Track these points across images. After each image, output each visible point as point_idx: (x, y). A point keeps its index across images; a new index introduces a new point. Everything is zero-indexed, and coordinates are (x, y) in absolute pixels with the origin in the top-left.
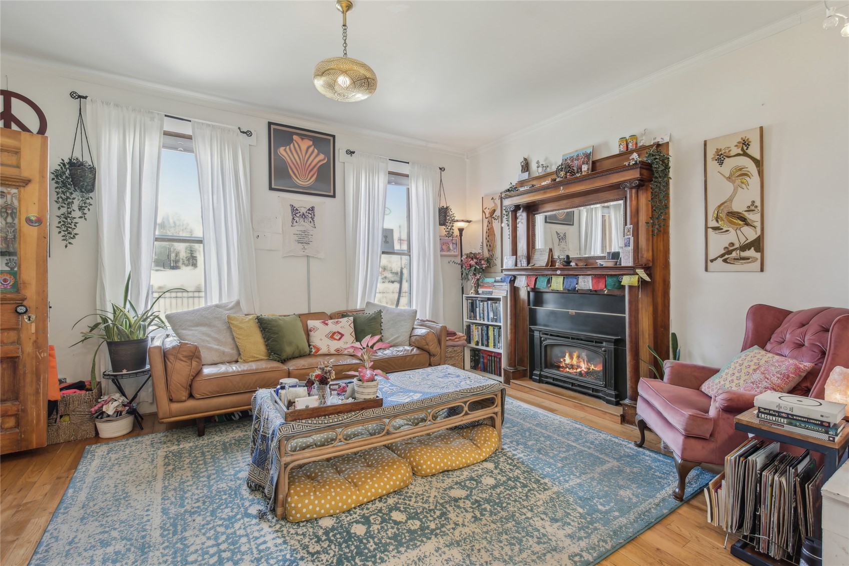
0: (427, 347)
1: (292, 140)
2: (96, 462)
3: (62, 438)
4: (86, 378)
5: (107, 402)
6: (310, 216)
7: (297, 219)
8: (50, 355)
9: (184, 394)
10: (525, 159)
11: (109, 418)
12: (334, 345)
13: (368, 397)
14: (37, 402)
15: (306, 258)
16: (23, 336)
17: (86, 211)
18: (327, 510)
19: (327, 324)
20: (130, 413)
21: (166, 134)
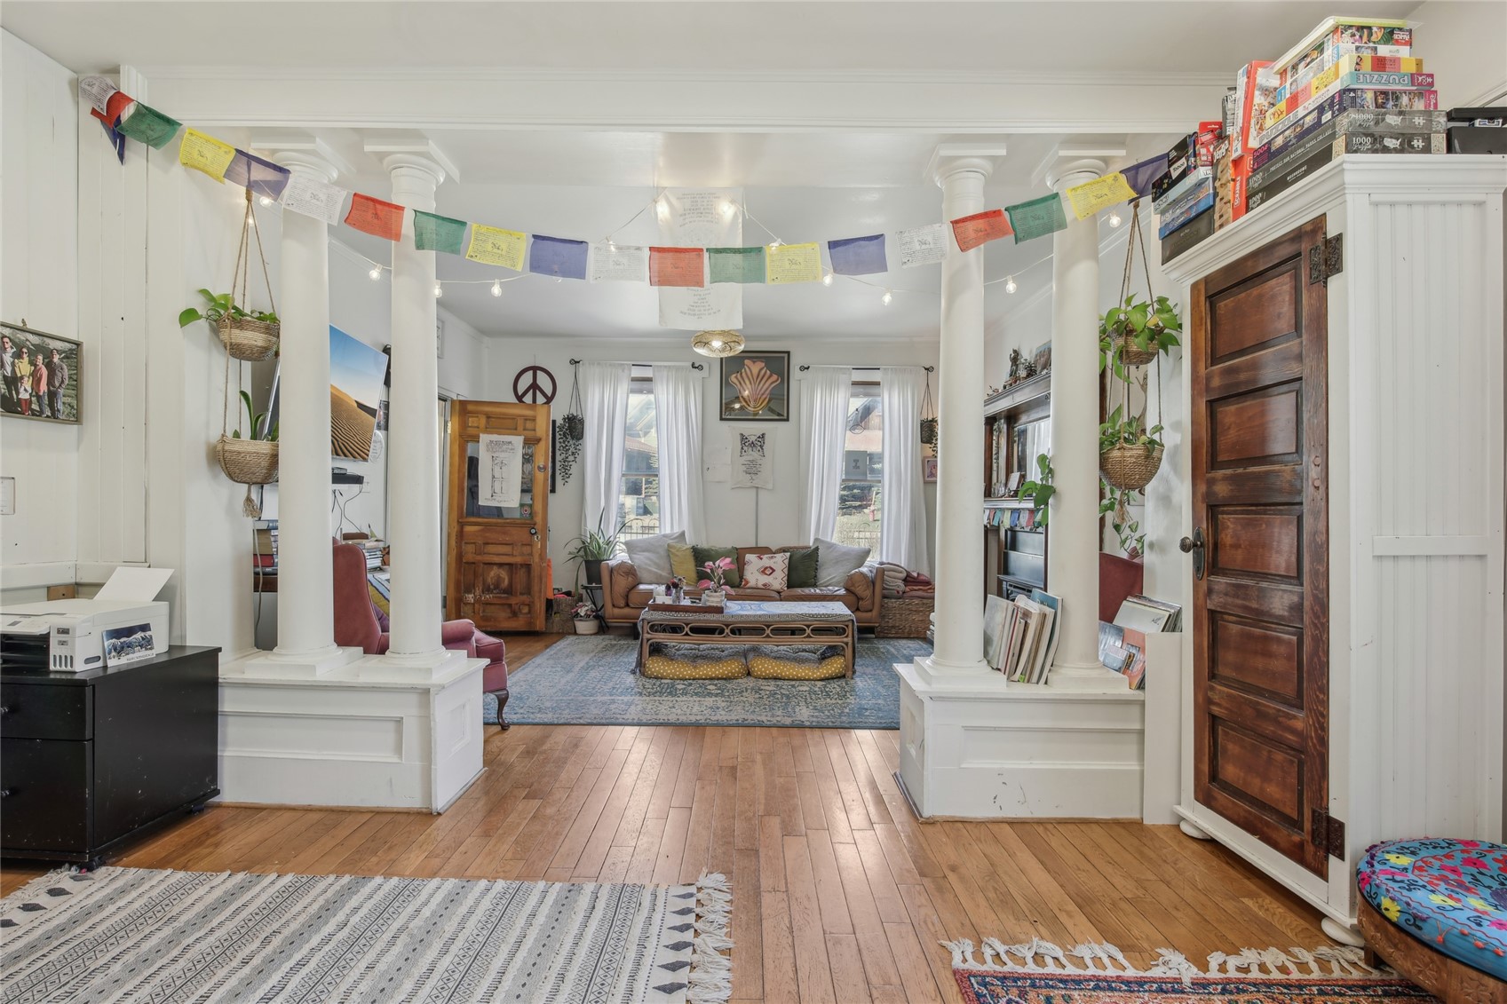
0: (853, 588)
1: (744, 364)
2: (568, 642)
3: (555, 629)
4: (572, 589)
5: (581, 607)
6: (759, 444)
7: (745, 448)
8: (548, 565)
9: (622, 603)
10: (1015, 351)
11: (582, 619)
12: (763, 580)
13: (712, 604)
14: (540, 597)
15: (755, 490)
16: (534, 550)
17: (576, 456)
18: (669, 674)
19: (761, 559)
20: (597, 617)
21: (634, 380)
